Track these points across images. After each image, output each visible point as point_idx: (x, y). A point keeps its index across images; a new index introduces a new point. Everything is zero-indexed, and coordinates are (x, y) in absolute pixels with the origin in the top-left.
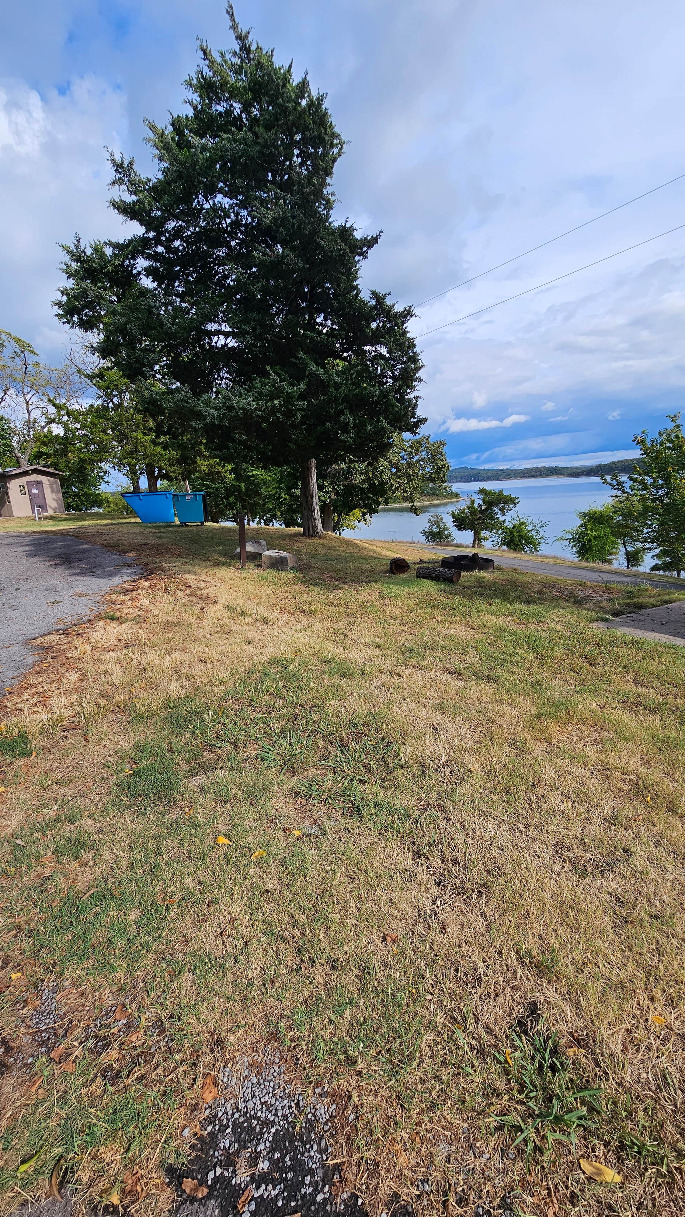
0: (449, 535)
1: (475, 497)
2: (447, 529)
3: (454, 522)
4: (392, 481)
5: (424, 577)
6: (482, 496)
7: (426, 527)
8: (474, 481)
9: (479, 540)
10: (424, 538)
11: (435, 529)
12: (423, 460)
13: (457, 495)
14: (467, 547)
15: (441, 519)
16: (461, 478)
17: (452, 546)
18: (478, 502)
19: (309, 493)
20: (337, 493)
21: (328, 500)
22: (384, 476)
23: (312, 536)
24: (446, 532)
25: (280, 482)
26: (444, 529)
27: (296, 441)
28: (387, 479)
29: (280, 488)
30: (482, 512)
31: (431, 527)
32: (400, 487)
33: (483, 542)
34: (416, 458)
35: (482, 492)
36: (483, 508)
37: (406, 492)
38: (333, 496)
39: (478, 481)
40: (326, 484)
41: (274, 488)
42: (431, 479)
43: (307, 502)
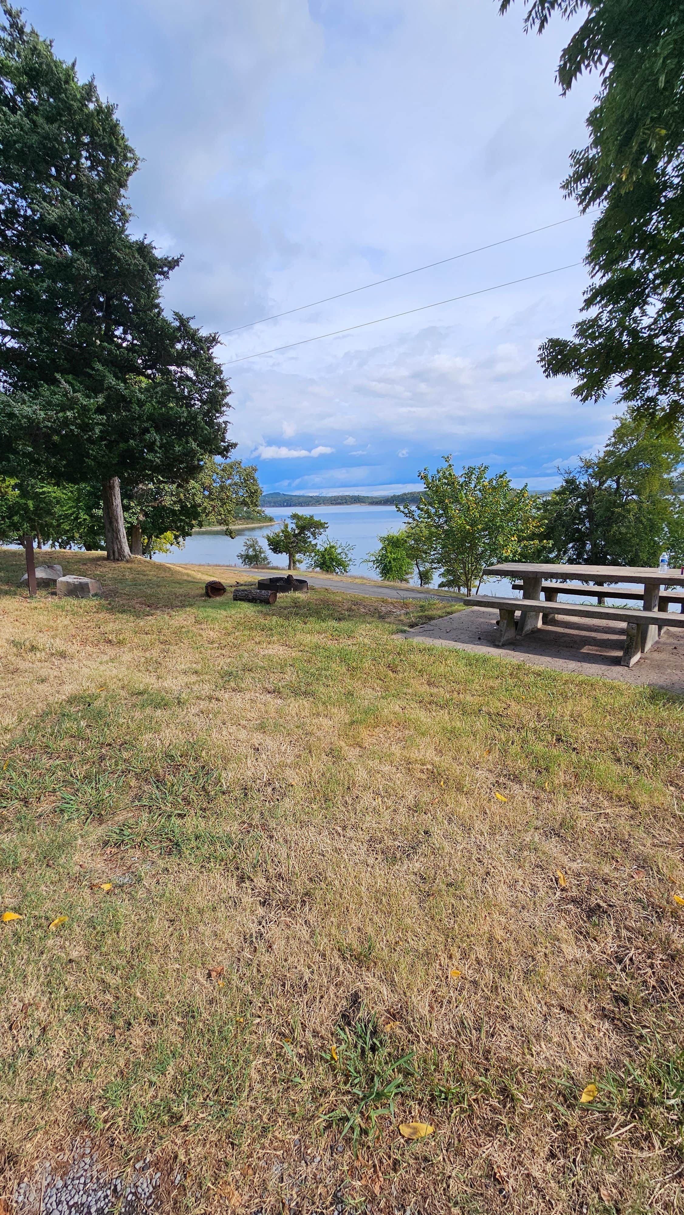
0: (265, 558)
1: (288, 521)
2: (263, 552)
3: (269, 545)
4: (205, 504)
5: (241, 600)
6: (294, 521)
7: (242, 550)
8: (287, 506)
9: (294, 563)
10: (241, 561)
11: (251, 553)
12: (236, 484)
13: (271, 519)
14: (283, 569)
15: (257, 542)
16: (275, 503)
17: (269, 568)
18: (292, 526)
19: (113, 514)
20: (146, 515)
21: (136, 522)
22: (196, 498)
23: (118, 560)
24: (262, 555)
25: (78, 500)
26: (260, 552)
27: (95, 456)
28: (199, 501)
29: (79, 508)
30: (295, 536)
31: (247, 550)
32: (214, 510)
33: (298, 565)
34: (229, 482)
35: (295, 516)
36: (297, 532)
37: (220, 515)
38: (142, 518)
39: (290, 506)
40: (132, 504)
41: (71, 507)
42: (245, 503)
43: (111, 523)
